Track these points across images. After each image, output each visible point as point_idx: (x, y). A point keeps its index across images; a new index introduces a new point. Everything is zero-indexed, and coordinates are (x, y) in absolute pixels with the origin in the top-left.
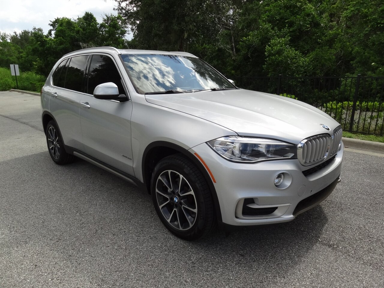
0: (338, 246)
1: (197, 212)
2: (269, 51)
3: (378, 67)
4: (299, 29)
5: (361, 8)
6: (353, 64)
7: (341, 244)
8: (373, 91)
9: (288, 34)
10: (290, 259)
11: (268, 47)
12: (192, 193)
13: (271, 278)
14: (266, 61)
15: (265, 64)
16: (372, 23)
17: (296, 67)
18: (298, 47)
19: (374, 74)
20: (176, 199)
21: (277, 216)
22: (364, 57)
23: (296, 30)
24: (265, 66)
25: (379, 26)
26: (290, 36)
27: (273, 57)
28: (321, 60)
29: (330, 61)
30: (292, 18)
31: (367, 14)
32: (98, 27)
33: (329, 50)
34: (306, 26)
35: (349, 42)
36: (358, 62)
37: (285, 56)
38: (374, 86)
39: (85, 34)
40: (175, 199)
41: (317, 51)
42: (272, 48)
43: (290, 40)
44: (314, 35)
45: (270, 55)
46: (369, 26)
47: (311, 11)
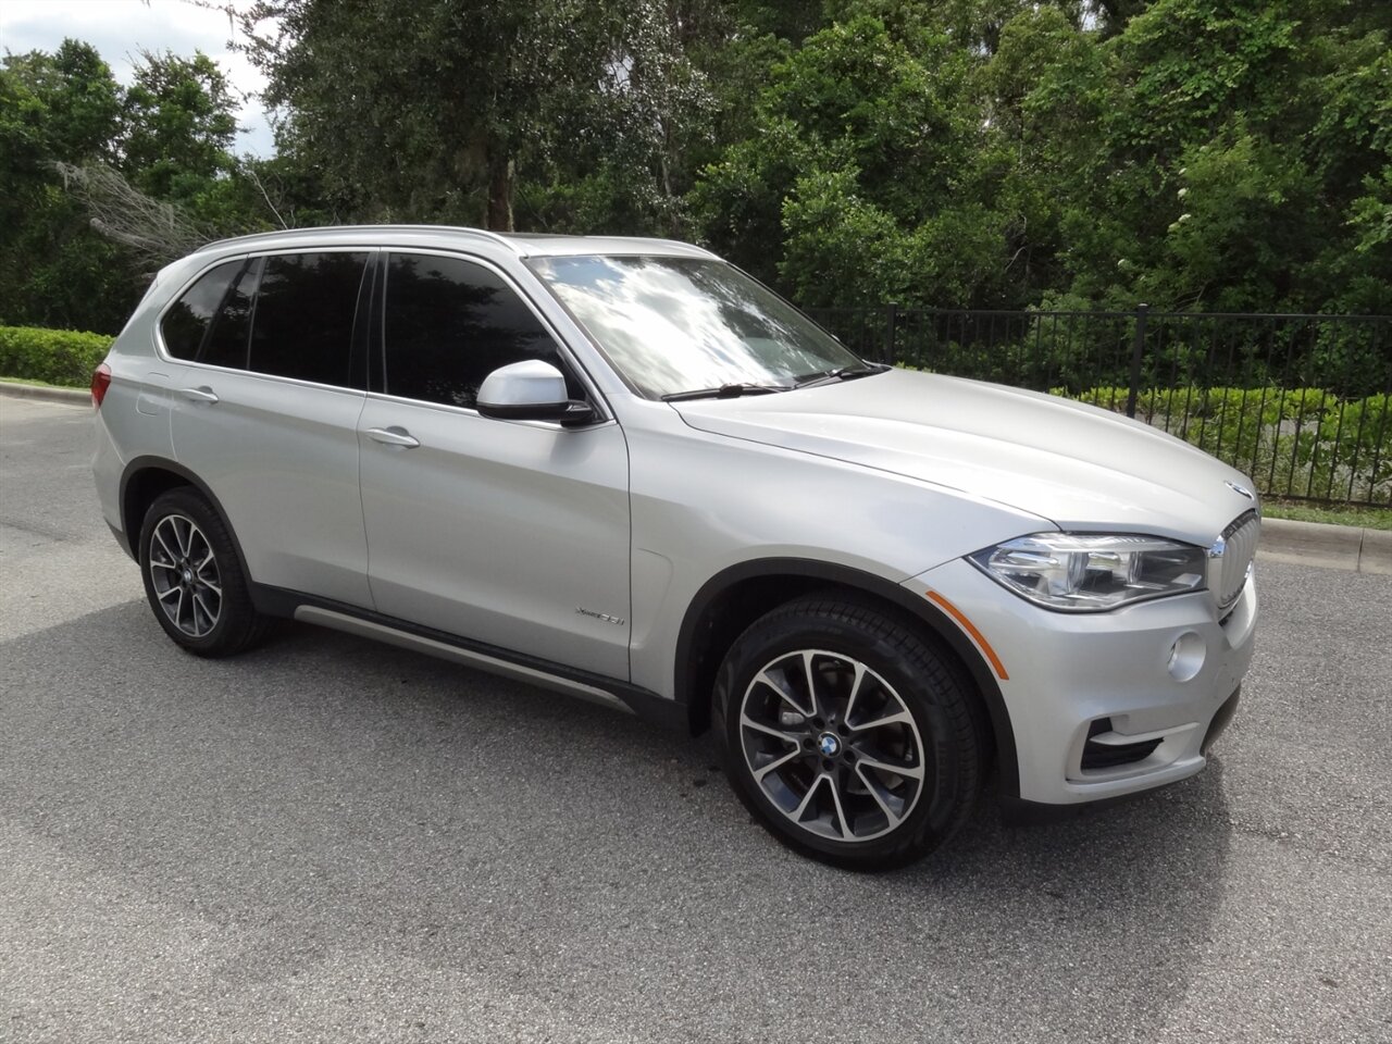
0: (1291, 835)
1: (922, 779)
2: (795, 215)
3: (1137, 275)
4: (888, 144)
5: (1079, 84)
6: (1064, 262)
7: (1294, 826)
8: (1130, 348)
9: (853, 159)
10: (1193, 887)
11: (790, 201)
12: (906, 716)
13: (1175, 947)
14: (786, 249)
15: (782, 259)
16: (1115, 134)
17: (885, 268)
18: (886, 202)
19: (1129, 294)
20: (830, 742)
21: (1162, 764)
22: (1095, 241)
23: (878, 145)
24: (785, 264)
25: (1134, 143)
26: (858, 164)
27: (808, 235)
28: (962, 247)
29: (988, 251)
30: (863, 107)
31: (1099, 105)
32: (121, 99)
33: (984, 215)
34: (910, 134)
35: (1043, 190)
36: (1080, 255)
37: (847, 234)
38: (1131, 331)
39: (62, 127)
40: (825, 743)
41: (947, 216)
42: (803, 204)
43: (860, 179)
44: (934, 166)
45: (800, 226)
46: (1107, 143)
47: (919, 85)
